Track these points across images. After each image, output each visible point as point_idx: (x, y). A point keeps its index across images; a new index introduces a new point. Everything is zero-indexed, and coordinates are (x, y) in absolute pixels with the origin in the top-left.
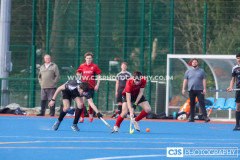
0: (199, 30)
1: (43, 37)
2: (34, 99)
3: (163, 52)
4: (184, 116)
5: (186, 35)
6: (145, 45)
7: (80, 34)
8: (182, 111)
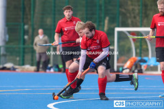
0: (137, 11)
1: (29, 17)
2: (23, 60)
3: (112, 26)
4: (128, 70)
5: (128, 15)
6: (100, 22)
7: (55, 14)
8: (126, 67)
